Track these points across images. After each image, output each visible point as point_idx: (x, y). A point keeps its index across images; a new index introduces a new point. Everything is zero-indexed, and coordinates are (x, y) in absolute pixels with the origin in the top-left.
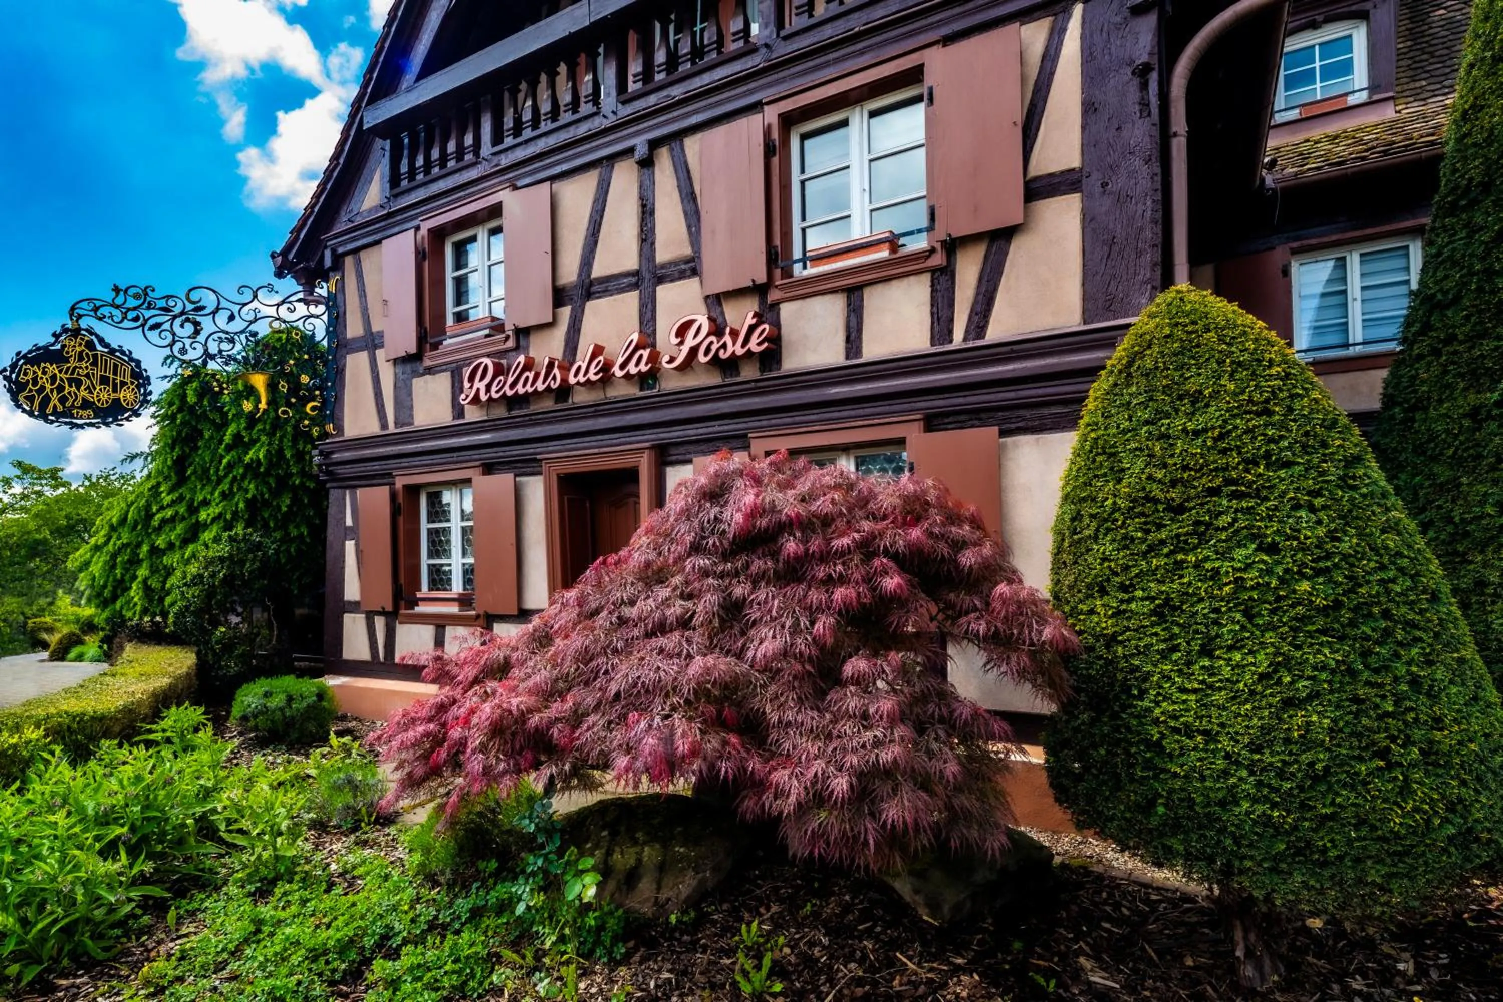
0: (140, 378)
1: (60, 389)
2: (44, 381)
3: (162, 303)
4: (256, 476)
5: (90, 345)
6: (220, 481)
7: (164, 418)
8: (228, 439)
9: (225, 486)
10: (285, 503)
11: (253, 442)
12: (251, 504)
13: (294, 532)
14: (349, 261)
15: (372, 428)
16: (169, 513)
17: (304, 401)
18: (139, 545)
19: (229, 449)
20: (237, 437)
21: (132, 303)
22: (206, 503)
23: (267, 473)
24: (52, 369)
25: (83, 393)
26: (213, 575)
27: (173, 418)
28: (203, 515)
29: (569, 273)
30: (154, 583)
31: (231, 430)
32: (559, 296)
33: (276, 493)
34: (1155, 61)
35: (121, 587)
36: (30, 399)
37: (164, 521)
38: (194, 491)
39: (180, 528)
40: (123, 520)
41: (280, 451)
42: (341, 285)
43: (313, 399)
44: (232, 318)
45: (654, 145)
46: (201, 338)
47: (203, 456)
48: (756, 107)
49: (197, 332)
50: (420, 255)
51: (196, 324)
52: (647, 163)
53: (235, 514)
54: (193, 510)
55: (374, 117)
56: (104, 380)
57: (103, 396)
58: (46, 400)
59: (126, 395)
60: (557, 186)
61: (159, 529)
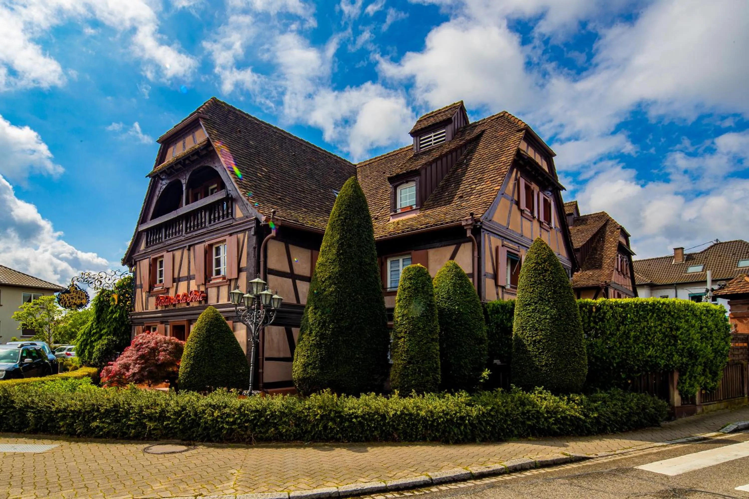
0: (87, 297)
1: (69, 300)
2: (65, 298)
3: (93, 277)
4: (116, 321)
5: (76, 289)
6: (108, 322)
7: (95, 304)
8: (109, 310)
9: (108, 324)
10: (123, 328)
11: (116, 311)
12: (115, 329)
13: (125, 337)
14: (138, 263)
15: (141, 310)
16: (95, 331)
17: (127, 301)
18: (88, 340)
19: (110, 313)
20: (112, 310)
21: (86, 277)
22: (104, 328)
23: (119, 320)
24: (67, 295)
25: (74, 301)
26: (103, 348)
27: (97, 304)
28: (102, 332)
29: (176, 276)
30: (91, 350)
31: (111, 308)
32: (174, 280)
33: (121, 326)
34: (257, 246)
35: (83, 351)
36: (62, 303)
37: (94, 333)
38: (101, 325)
39: (97, 335)
40: (84, 333)
41: (122, 315)
42: (136, 269)
43: (129, 300)
44: (109, 280)
45: (190, 246)
46: (102, 285)
47: (104, 316)
48: (204, 241)
49: (101, 284)
50: (150, 265)
51: (101, 282)
52: (189, 250)
53: (110, 332)
54: (101, 330)
55: (140, 229)
56: (79, 298)
57: (78, 302)
58: (66, 303)
59: (84, 301)
60: (174, 252)
61: (93, 336)
